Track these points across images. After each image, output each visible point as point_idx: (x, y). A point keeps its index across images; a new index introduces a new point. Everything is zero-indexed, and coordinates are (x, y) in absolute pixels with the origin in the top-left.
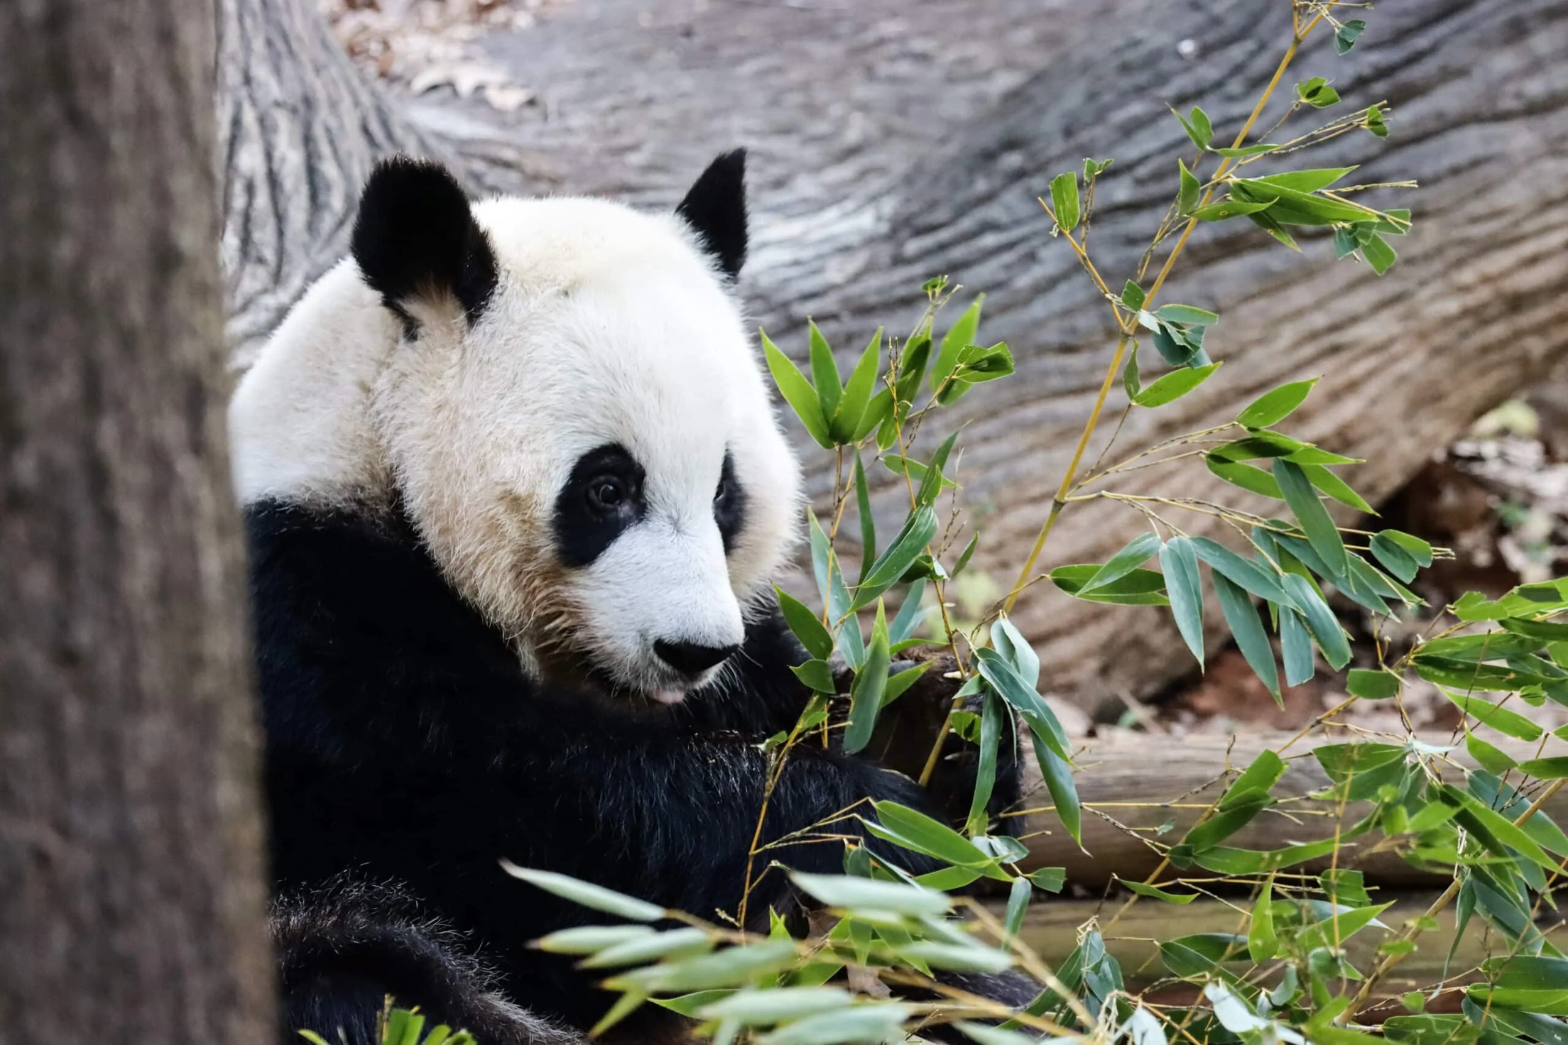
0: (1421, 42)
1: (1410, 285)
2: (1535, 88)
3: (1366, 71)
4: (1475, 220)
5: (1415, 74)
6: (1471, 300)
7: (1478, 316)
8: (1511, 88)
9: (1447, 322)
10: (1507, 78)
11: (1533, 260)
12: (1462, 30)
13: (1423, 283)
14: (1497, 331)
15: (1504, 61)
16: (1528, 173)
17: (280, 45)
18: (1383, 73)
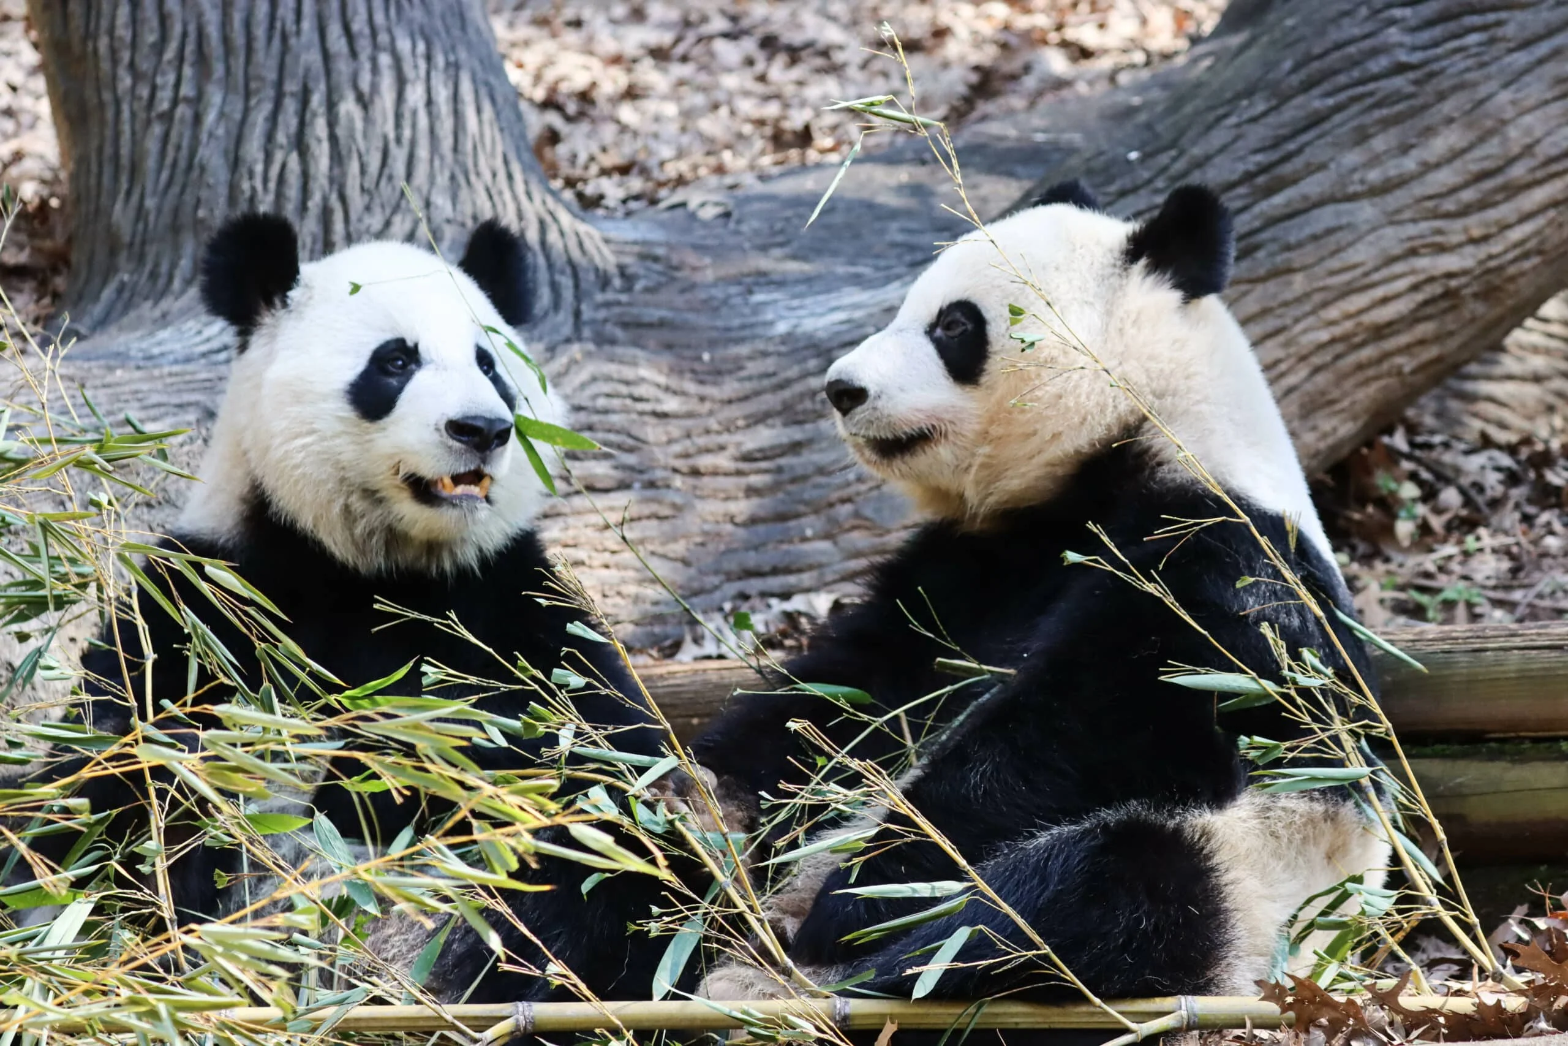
0: (1291, 146)
1: (1288, 321)
2: (1374, 176)
3: (1251, 167)
4: (1333, 273)
5: (1287, 169)
6: (1337, 331)
7: (1348, 342)
8: (1356, 177)
9: (1321, 347)
10: (1354, 170)
11: (1385, 301)
12: (1320, 137)
13: (1297, 320)
14: (1367, 353)
15: (1352, 157)
16: (1371, 238)
17: (461, 179)
18: (1264, 169)
